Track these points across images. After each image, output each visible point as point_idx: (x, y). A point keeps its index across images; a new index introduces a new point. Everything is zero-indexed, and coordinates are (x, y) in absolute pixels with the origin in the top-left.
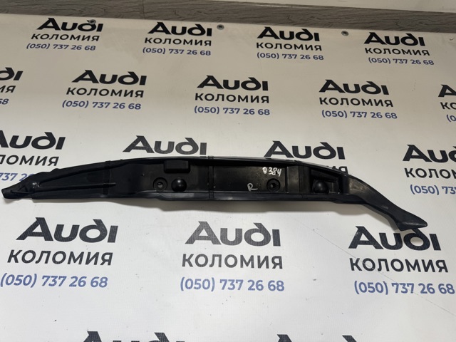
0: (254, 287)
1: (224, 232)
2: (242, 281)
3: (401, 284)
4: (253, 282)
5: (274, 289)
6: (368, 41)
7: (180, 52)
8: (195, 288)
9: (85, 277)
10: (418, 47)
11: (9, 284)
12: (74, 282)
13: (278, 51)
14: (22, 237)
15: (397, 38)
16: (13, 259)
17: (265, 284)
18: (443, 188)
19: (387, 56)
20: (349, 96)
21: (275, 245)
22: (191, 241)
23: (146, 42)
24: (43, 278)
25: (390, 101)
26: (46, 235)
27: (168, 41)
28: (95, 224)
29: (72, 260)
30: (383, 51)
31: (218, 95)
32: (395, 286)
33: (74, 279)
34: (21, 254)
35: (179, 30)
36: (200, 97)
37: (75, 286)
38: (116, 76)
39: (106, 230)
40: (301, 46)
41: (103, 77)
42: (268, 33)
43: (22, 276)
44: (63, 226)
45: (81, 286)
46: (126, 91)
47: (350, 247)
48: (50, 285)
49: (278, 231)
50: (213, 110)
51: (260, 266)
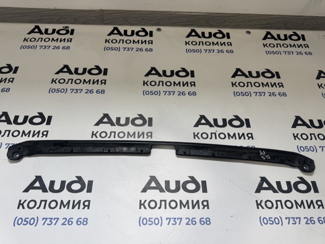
0: (190, 222)
1: (167, 183)
2: (181, 219)
3: (292, 218)
4: (189, 219)
5: (204, 224)
6: (265, 38)
7: (130, 50)
8: (149, 224)
9: (72, 218)
10: (301, 42)
11: (19, 225)
12: (65, 222)
13: (201, 47)
14: (26, 190)
15: (285, 36)
16: (21, 206)
17: (198, 220)
18: (320, 147)
19: (279, 49)
20: (252, 80)
21: (203, 192)
22: (144, 190)
23: (106, 42)
24: (43, 220)
25: (282, 83)
26: (43, 188)
27: (121, 41)
28: (77, 179)
29: (62, 206)
30: (276, 46)
31: (159, 82)
32: (288, 219)
33: (65, 220)
34: (27, 202)
35: (129, 33)
36: (146, 83)
37: (66, 224)
38: (86, 69)
39: (85, 184)
40: (217, 43)
41: (77, 69)
42: (193, 34)
43: (28, 218)
44: (54, 181)
45: (70, 225)
46: (94, 80)
47: (256, 192)
48: (48, 224)
49: (205, 181)
50: (156, 93)
51: (193, 207)
